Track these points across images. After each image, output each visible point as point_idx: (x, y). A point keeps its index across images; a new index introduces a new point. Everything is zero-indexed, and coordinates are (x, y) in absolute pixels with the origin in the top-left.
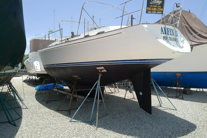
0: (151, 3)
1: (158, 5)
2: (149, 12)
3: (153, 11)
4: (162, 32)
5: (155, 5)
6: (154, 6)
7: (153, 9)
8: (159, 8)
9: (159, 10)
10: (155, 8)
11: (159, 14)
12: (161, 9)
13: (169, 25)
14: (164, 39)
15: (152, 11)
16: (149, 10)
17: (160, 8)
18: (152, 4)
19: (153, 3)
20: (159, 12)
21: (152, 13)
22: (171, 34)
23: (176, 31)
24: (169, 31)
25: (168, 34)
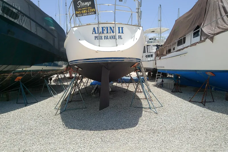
1: (87, 7)
2: (78, 15)
3: (84, 13)
4: (94, 33)
5: (84, 7)
6: (84, 9)
7: (82, 12)
8: (89, 9)
9: (90, 11)
11: (91, 14)
14: (96, 39)
15: (82, 13)
16: (78, 14)
17: (91, 9)
18: (80, 8)
19: (80, 6)
20: (91, 13)
21: (82, 16)
22: (107, 33)
23: (119, 28)
24: (105, 30)
25: (103, 33)
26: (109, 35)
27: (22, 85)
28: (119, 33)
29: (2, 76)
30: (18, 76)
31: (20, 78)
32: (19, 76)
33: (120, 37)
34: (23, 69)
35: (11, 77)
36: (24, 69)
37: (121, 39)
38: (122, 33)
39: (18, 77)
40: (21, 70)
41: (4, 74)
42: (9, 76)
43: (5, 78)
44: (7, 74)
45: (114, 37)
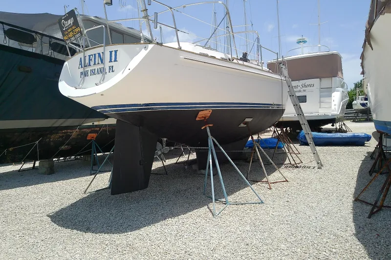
0: (64, 29)
1: (71, 27)
3: (71, 37)
4: (80, 66)
6: (69, 31)
7: (69, 35)
8: (74, 29)
9: (75, 32)
10: (70, 32)
12: (78, 30)
13: (90, 49)
14: (82, 76)
15: (69, 38)
19: (65, 27)
22: (95, 64)
23: (111, 52)
24: (91, 60)
25: (90, 65)
26: (97, 67)
27: (96, 145)
28: (111, 61)
29: (65, 133)
30: (88, 133)
31: (95, 135)
32: (90, 132)
33: (111, 69)
34: (93, 124)
35: (78, 135)
36: (96, 123)
37: (112, 72)
38: (115, 60)
39: (89, 135)
40: (91, 124)
41: (66, 131)
42: (75, 133)
43: (70, 136)
44: (71, 131)
45: (102, 71)
